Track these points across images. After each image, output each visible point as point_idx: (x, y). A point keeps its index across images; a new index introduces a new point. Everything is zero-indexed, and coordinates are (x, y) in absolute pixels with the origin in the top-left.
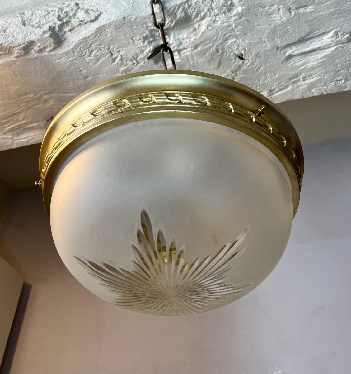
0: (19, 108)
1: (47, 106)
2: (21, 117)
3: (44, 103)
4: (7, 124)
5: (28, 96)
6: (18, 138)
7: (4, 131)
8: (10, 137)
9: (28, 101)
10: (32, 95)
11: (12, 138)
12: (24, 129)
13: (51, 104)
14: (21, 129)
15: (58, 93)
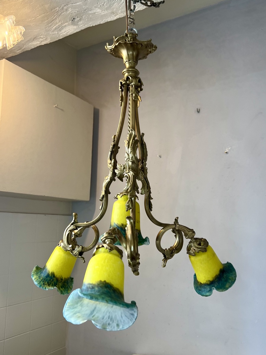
0: (54, 16)
1: (68, 12)
2: (57, 21)
3: (66, 11)
4: (52, 26)
5: (56, 9)
6: (61, 33)
7: (52, 30)
8: (56, 33)
9: (57, 12)
10: (58, 8)
11: (58, 33)
12: (62, 27)
13: (70, 11)
14: (61, 27)
15: (71, 4)
